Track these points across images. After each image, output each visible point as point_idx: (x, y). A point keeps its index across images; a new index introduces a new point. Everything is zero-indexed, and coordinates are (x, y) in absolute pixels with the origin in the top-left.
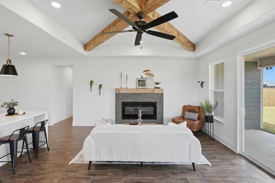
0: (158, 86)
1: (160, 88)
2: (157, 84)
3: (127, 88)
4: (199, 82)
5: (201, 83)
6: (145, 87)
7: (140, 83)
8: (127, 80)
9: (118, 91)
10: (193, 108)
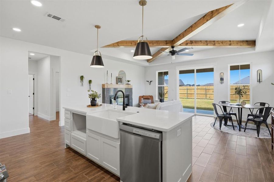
0: (129, 83)
2: (128, 81)
3: (111, 84)
4: (148, 81)
6: (122, 83)
10: (147, 97)
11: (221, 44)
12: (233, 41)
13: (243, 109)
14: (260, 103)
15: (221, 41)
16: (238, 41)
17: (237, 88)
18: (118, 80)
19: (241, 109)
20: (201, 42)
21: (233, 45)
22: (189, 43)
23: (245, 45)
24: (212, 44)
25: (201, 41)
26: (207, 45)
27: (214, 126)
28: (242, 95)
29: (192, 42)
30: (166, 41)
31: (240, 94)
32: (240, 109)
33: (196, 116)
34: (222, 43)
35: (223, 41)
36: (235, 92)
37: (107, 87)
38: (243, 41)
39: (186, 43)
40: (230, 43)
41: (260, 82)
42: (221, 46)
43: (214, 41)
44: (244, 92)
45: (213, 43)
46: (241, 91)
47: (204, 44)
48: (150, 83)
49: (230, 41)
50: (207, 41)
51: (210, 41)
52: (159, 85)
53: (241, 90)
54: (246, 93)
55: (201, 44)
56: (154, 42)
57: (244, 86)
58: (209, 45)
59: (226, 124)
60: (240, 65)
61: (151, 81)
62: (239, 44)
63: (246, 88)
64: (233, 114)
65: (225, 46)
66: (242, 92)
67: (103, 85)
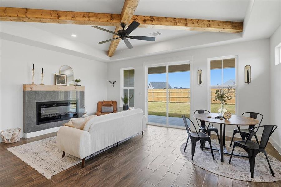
0: (79, 84)
1: (80, 86)
2: (77, 81)
3: (42, 84)
4: (111, 82)
5: (112, 83)
6: (65, 84)
7: (59, 79)
8: (43, 74)
9: (31, 88)
10: (108, 103)
11: (196, 24)
12: (213, 21)
13: (226, 125)
14: (250, 112)
15: (196, 20)
16: (220, 22)
17: (218, 91)
18: (57, 79)
19: (225, 125)
20: (166, 20)
21: (213, 27)
22: (148, 20)
23: (229, 27)
24: (182, 24)
25: (166, 18)
26: (176, 24)
27: (184, 151)
28: (225, 101)
29: (153, 19)
30: (112, 14)
31: (223, 100)
32: (223, 125)
33: (169, 128)
34: (198, 23)
35: (198, 20)
36: (216, 97)
37: (30, 89)
38: (226, 22)
39: (144, 19)
40: (209, 23)
41: (248, 82)
42: (197, 27)
43: (186, 19)
44: (228, 98)
45: (185, 23)
46: (225, 96)
47: (171, 23)
48: (113, 84)
49: (209, 21)
50: (176, 19)
51: (180, 19)
52: (124, 86)
53: (224, 94)
54: (231, 99)
55: (167, 23)
56: (90, 15)
57: (228, 88)
58: (178, 24)
59: (202, 147)
60: (223, 60)
61: (114, 82)
62: (221, 26)
63: (231, 91)
64: (213, 130)
65: (202, 27)
66: (225, 98)
67: (24, 86)
